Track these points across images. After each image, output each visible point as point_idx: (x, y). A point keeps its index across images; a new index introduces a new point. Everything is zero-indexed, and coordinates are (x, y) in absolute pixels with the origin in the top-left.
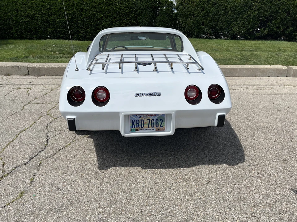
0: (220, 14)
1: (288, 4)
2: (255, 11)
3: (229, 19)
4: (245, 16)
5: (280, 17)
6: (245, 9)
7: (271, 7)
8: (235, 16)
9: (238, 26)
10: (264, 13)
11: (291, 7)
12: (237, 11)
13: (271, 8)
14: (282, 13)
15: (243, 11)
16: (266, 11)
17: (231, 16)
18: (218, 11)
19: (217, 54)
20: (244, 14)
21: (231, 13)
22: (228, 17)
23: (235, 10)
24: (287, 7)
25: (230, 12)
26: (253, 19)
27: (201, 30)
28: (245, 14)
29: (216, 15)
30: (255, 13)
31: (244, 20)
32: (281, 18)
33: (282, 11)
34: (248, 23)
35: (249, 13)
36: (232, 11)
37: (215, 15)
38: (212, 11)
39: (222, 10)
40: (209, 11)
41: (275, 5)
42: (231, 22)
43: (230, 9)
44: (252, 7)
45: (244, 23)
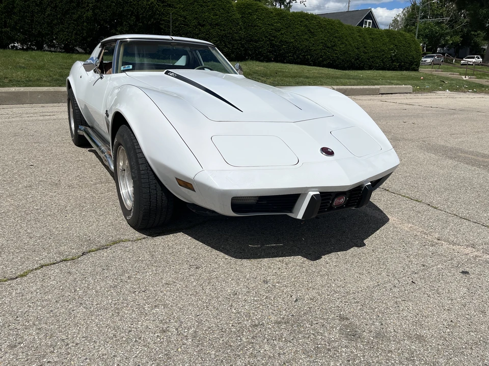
0: (32, 11)
1: (135, 5)
2: (88, 10)
3: (49, 19)
4: (75, 17)
5: (126, 22)
6: (72, 6)
7: (110, 5)
8: (59, 16)
9: (67, 32)
10: (102, 14)
11: (140, 9)
12: (60, 8)
13: (110, 8)
14: (129, 16)
15: (69, 10)
16: (105, 12)
17: (51, 14)
18: (29, 6)
19: (19, 73)
20: (72, 13)
21: (51, 10)
22: (47, 17)
23: (56, 6)
24: (134, 8)
25: (49, 9)
26: (87, 23)
27: (4, 35)
28: (74, 13)
29: (27, 13)
30: (90, 13)
31: (74, 24)
32: (129, 24)
33: (129, 14)
34: (82, 28)
35: (79, 13)
36: (52, 8)
37: (24, 12)
38: (18, 4)
39: (34, 4)
40: (13, 5)
41: (116, 4)
42: (54, 24)
43: (48, 5)
44: (82, 4)
45: (76, 27)
